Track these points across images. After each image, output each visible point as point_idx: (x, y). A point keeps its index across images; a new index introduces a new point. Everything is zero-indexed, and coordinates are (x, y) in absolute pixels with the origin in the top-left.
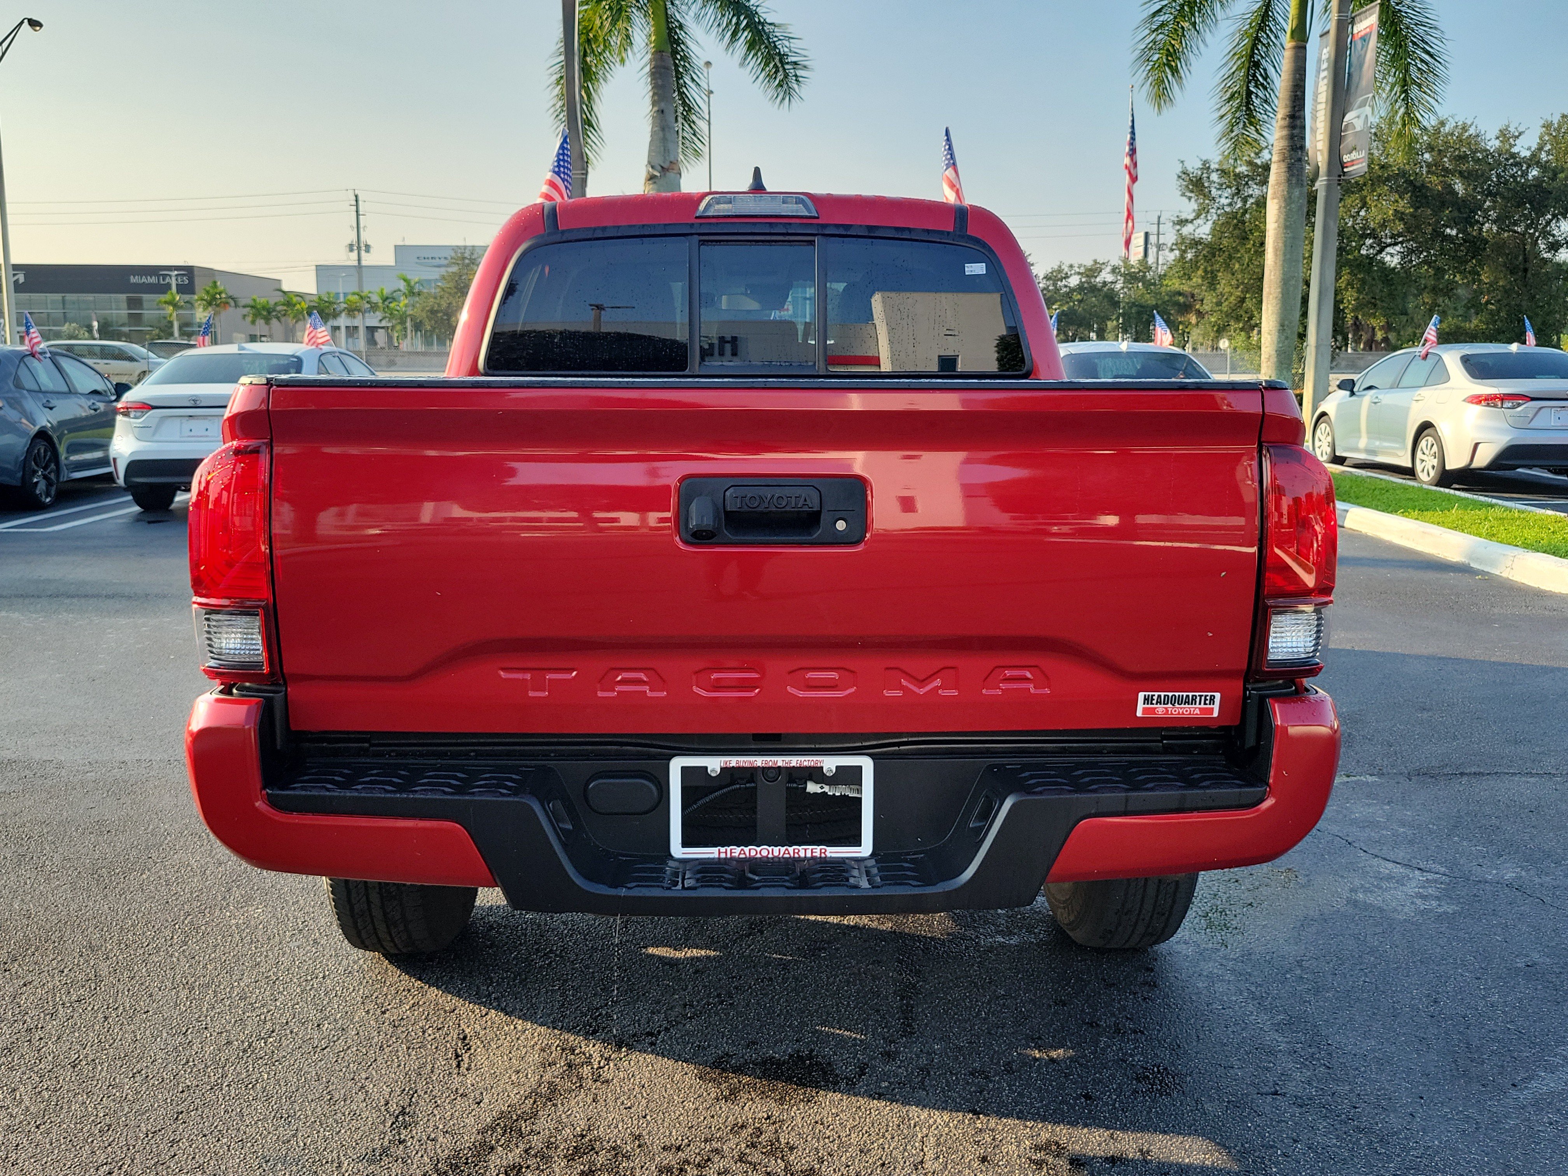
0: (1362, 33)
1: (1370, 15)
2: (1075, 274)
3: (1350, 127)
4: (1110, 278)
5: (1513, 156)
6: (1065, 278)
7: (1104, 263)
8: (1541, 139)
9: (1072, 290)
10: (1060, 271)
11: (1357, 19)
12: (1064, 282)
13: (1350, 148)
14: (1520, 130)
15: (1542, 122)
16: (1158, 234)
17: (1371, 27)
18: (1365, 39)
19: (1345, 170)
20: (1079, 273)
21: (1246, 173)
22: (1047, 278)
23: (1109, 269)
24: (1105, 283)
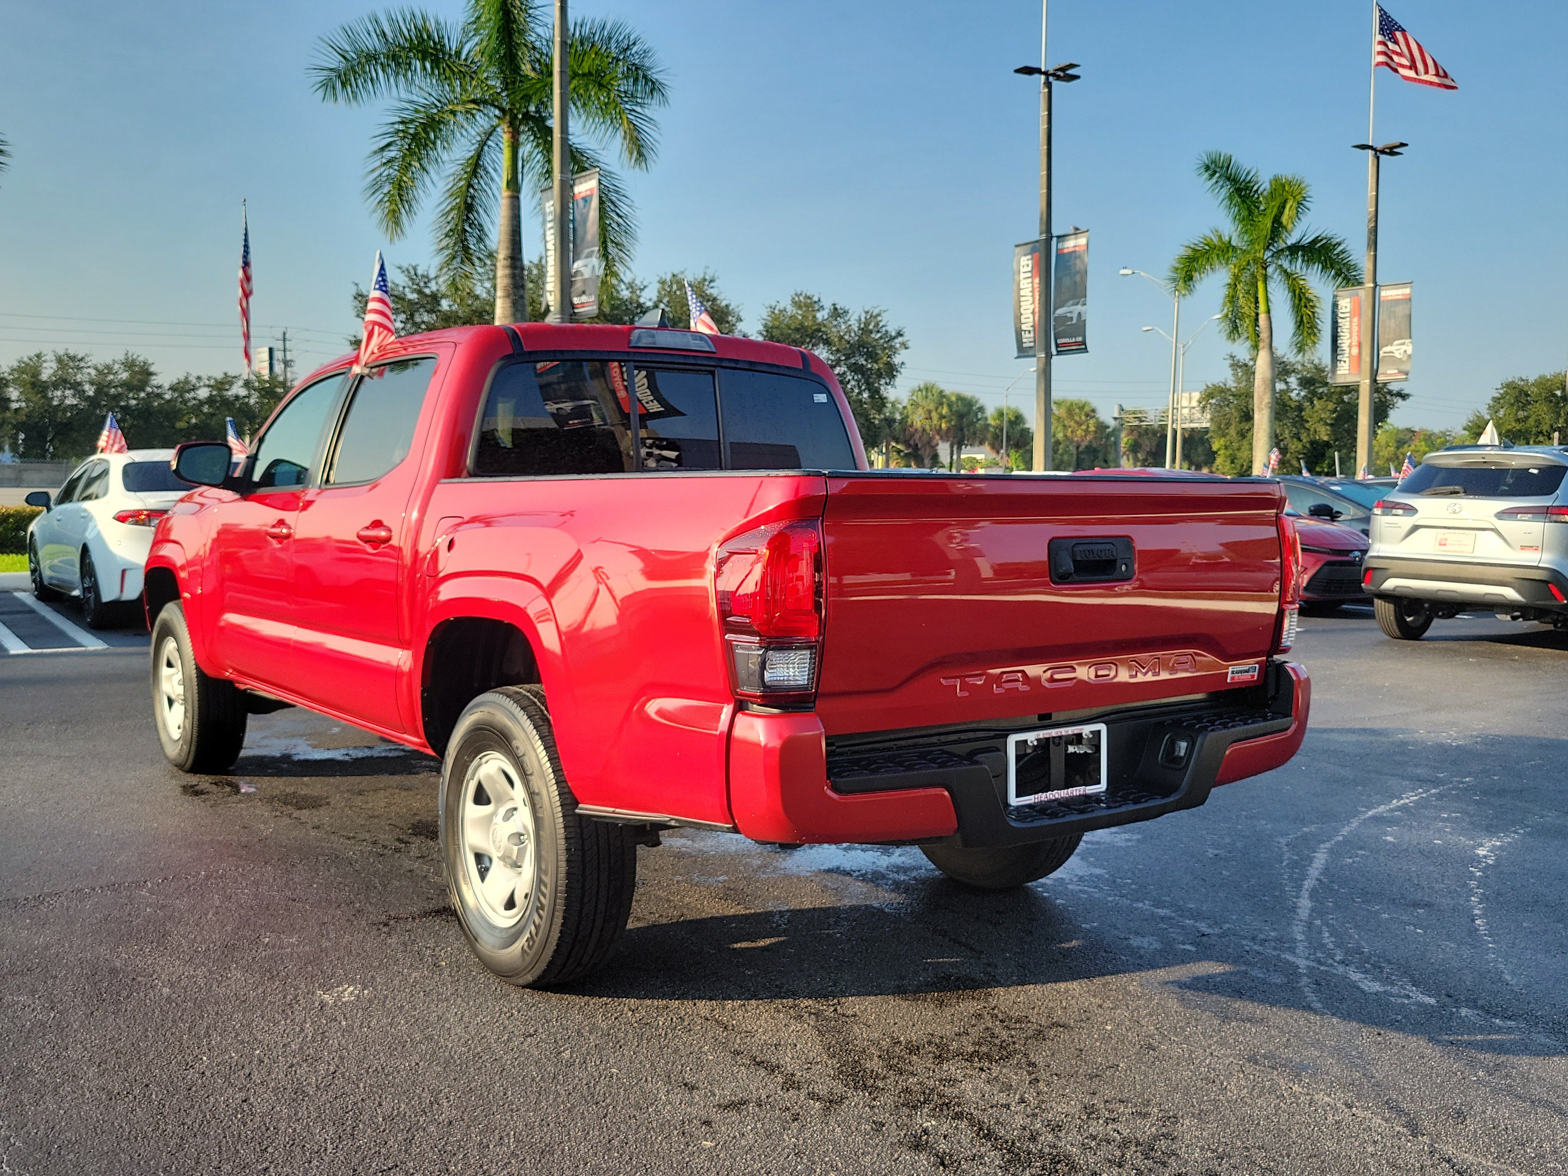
0: (583, 195)
1: (590, 179)
2: (205, 386)
3: (579, 274)
4: (243, 392)
5: (640, 305)
6: (193, 390)
7: (235, 377)
8: (659, 292)
9: (202, 403)
10: (186, 381)
11: (577, 181)
12: (192, 395)
13: (580, 291)
14: (645, 283)
15: (658, 279)
16: (285, 351)
17: (591, 190)
18: (586, 200)
19: (576, 311)
20: (209, 386)
21: (417, 300)
22: (173, 388)
23: (241, 383)
24: (237, 397)
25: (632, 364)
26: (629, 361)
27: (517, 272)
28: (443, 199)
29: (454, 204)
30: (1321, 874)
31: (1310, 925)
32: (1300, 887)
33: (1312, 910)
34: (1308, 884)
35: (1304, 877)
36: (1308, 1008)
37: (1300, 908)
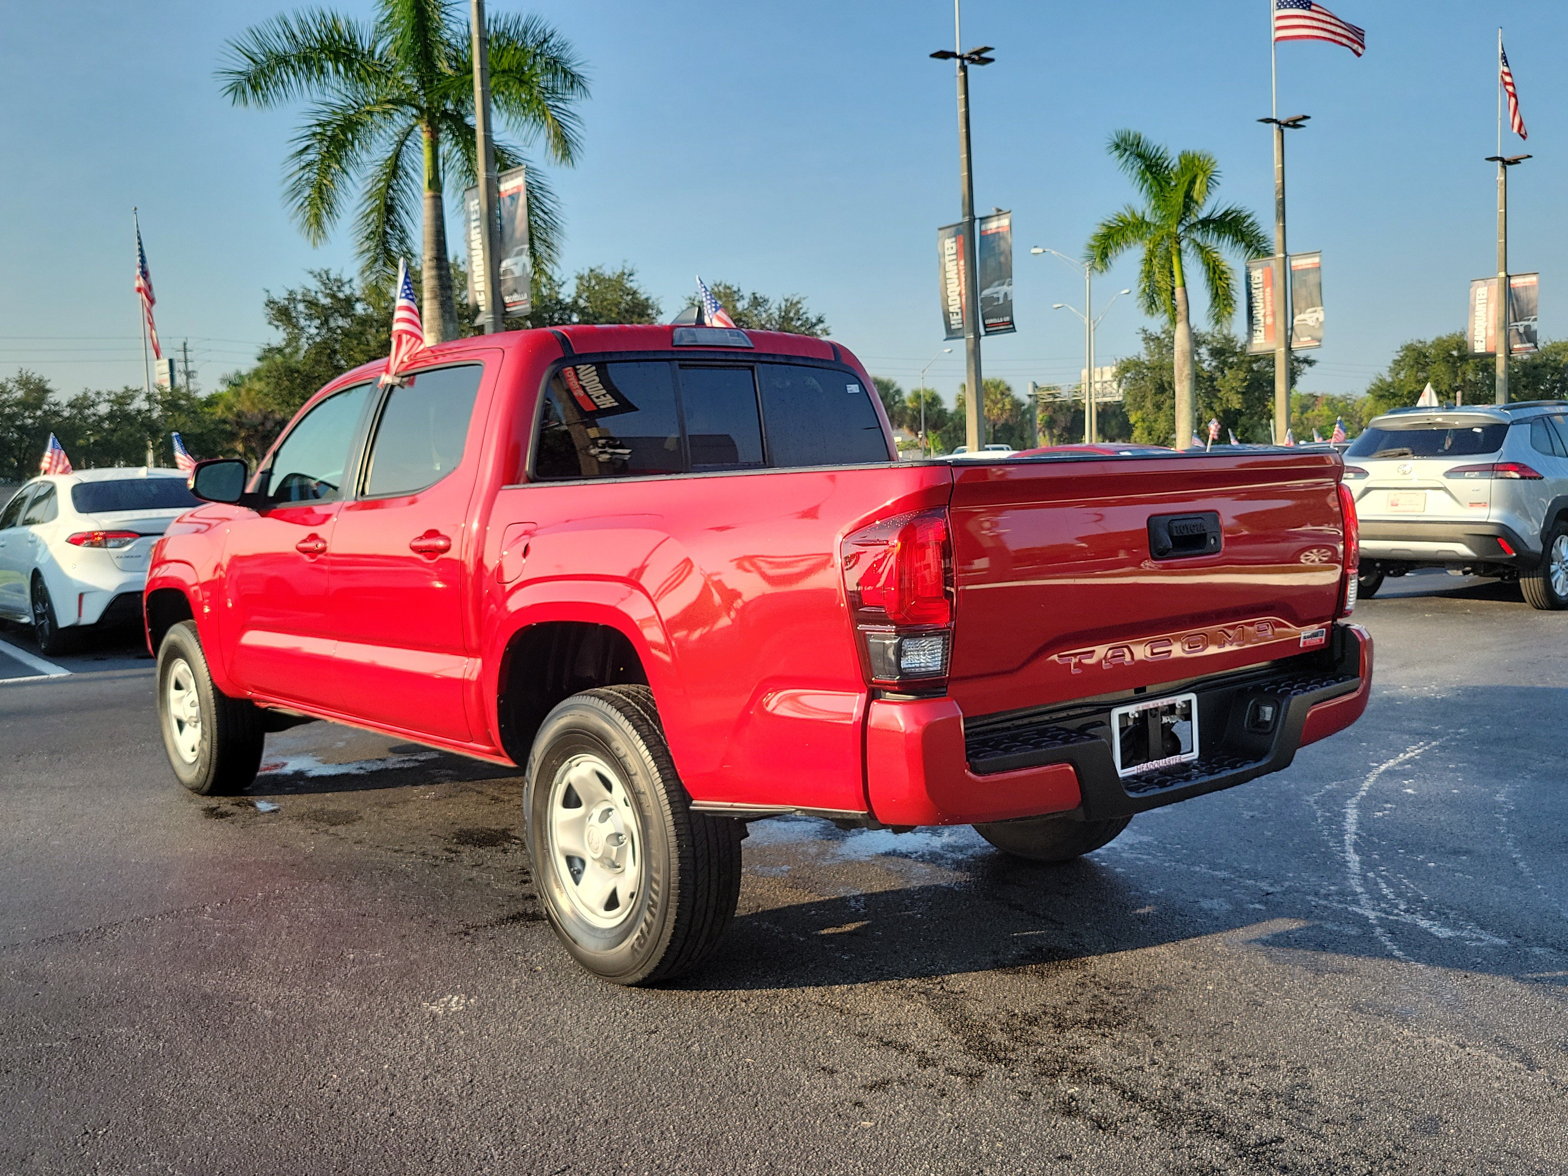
0: (510, 192)
1: (516, 177)
2: (105, 401)
3: (509, 272)
4: (145, 406)
5: (559, 302)
6: (92, 406)
7: (136, 391)
8: (578, 288)
9: (102, 419)
10: (85, 397)
11: (503, 179)
12: (92, 410)
13: (511, 289)
14: (563, 279)
15: (576, 274)
16: (186, 361)
17: (518, 187)
18: (513, 197)
19: (508, 310)
20: (109, 401)
21: (330, 305)
22: (71, 405)
23: (143, 396)
24: (139, 412)
25: (677, 362)
26: (674, 360)
27: (443, 273)
28: (362, 201)
29: (374, 205)
30: (1358, 829)
31: (1365, 878)
32: (1342, 842)
33: (1362, 863)
34: (1350, 838)
35: (1342, 832)
36: (1390, 956)
37: (1349, 862)
